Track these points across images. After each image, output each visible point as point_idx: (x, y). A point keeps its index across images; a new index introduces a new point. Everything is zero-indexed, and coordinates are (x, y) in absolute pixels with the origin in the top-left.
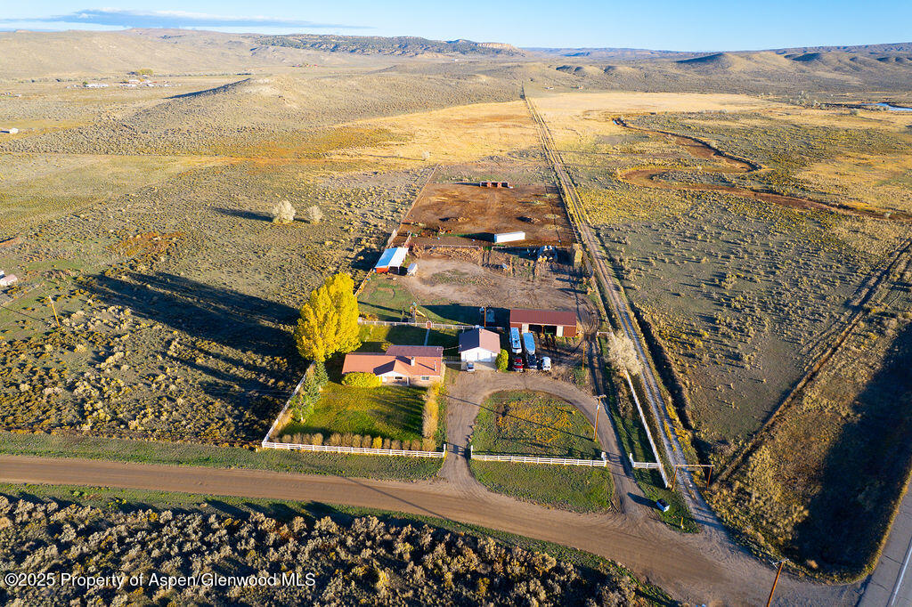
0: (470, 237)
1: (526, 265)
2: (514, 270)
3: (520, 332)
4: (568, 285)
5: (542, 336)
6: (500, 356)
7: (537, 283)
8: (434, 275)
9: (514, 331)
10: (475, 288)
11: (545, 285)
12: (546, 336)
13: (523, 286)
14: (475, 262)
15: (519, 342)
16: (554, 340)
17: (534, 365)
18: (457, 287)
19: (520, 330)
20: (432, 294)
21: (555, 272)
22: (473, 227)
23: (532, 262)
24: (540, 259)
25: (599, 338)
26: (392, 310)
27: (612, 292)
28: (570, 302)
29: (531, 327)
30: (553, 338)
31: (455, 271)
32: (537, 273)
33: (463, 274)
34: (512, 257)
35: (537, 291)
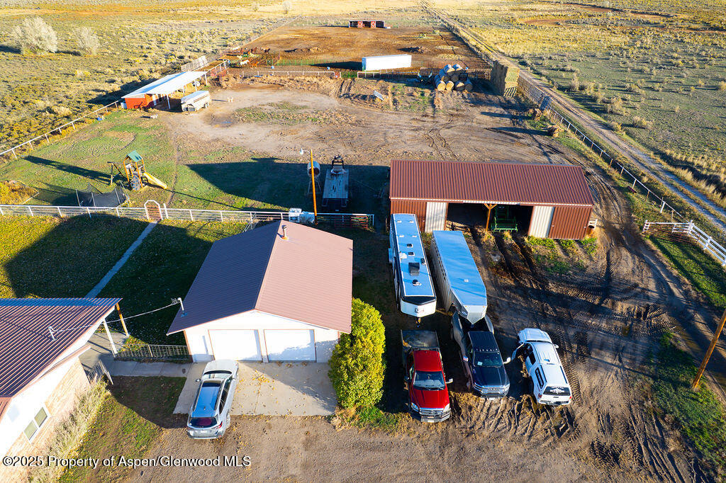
0: (323, 66)
1: (417, 94)
2: (395, 101)
3: (422, 228)
4: (506, 122)
5: (487, 236)
6: (348, 341)
7: (443, 120)
8: (239, 110)
9: (403, 225)
10: (315, 128)
11: (459, 123)
12: (499, 237)
13: (415, 124)
14: (326, 93)
15: (425, 267)
16: (526, 251)
17: (495, 381)
18: (277, 128)
19: (422, 219)
20: (217, 140)
21: (477, 103)
22: (331, 57)
23: (427, 92)
24: (441, 87)
25: (652, 238)
26: (94, 175)
27: (601, 133)
28: (523, 150)
29: (455, 212)
30: (521, 243)
31: (283, 105)
32: (440, 104)
33: (297, 108)
34: (390, 86)
35: (444, 133)
